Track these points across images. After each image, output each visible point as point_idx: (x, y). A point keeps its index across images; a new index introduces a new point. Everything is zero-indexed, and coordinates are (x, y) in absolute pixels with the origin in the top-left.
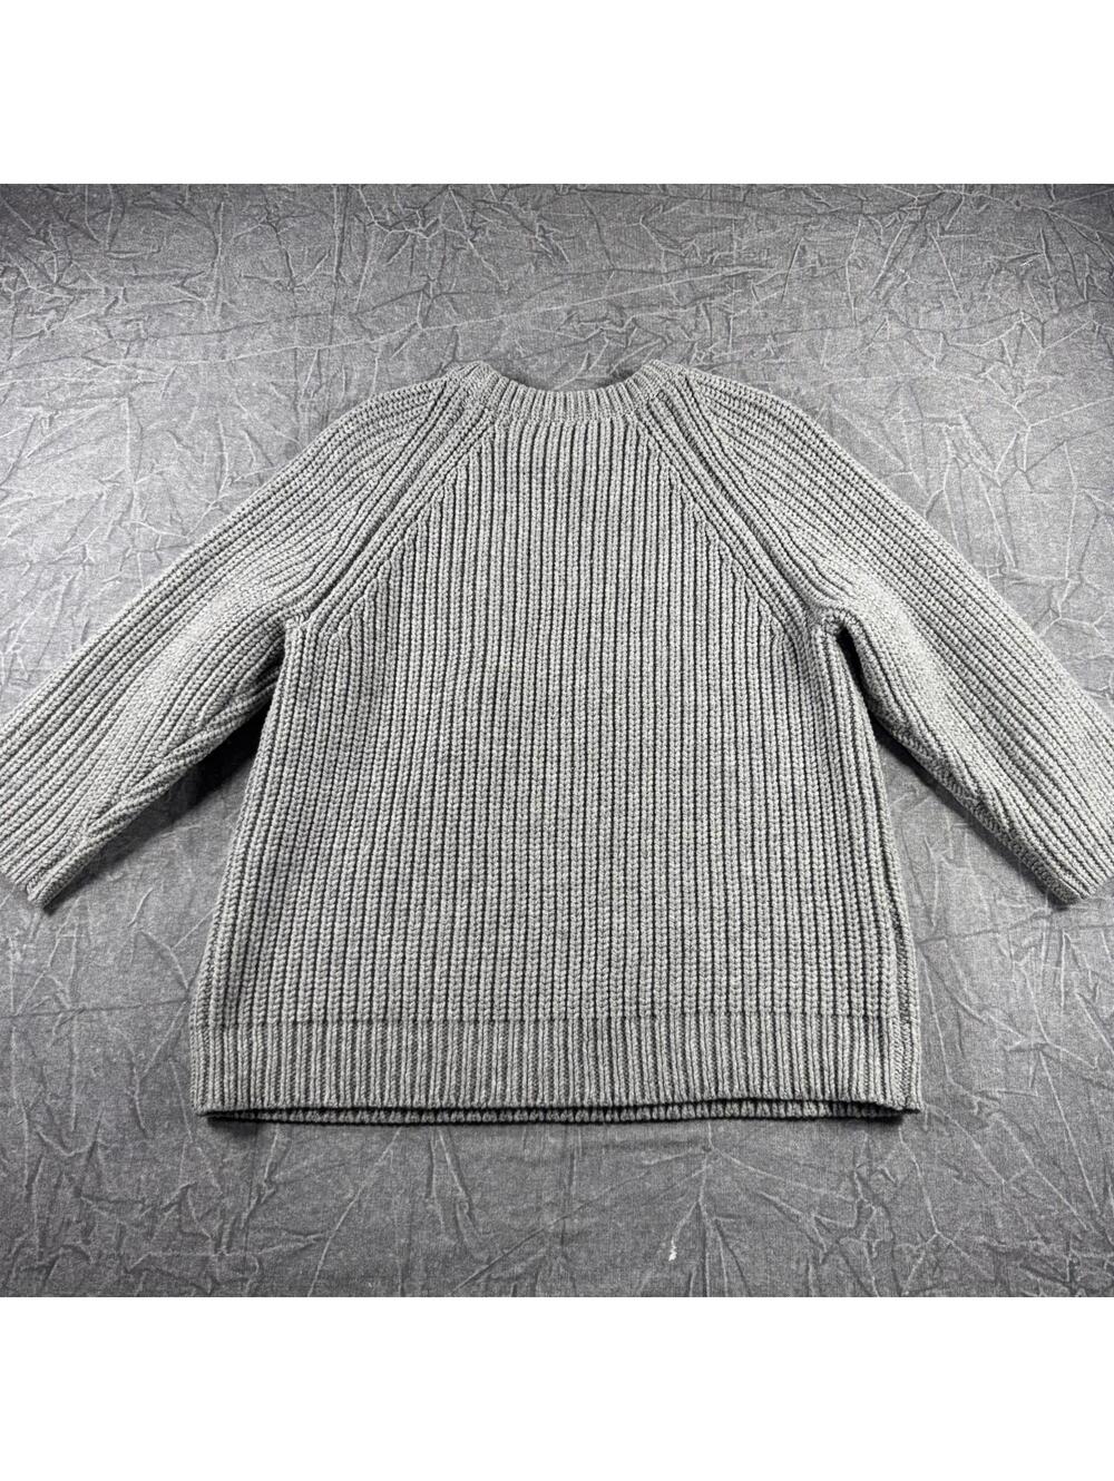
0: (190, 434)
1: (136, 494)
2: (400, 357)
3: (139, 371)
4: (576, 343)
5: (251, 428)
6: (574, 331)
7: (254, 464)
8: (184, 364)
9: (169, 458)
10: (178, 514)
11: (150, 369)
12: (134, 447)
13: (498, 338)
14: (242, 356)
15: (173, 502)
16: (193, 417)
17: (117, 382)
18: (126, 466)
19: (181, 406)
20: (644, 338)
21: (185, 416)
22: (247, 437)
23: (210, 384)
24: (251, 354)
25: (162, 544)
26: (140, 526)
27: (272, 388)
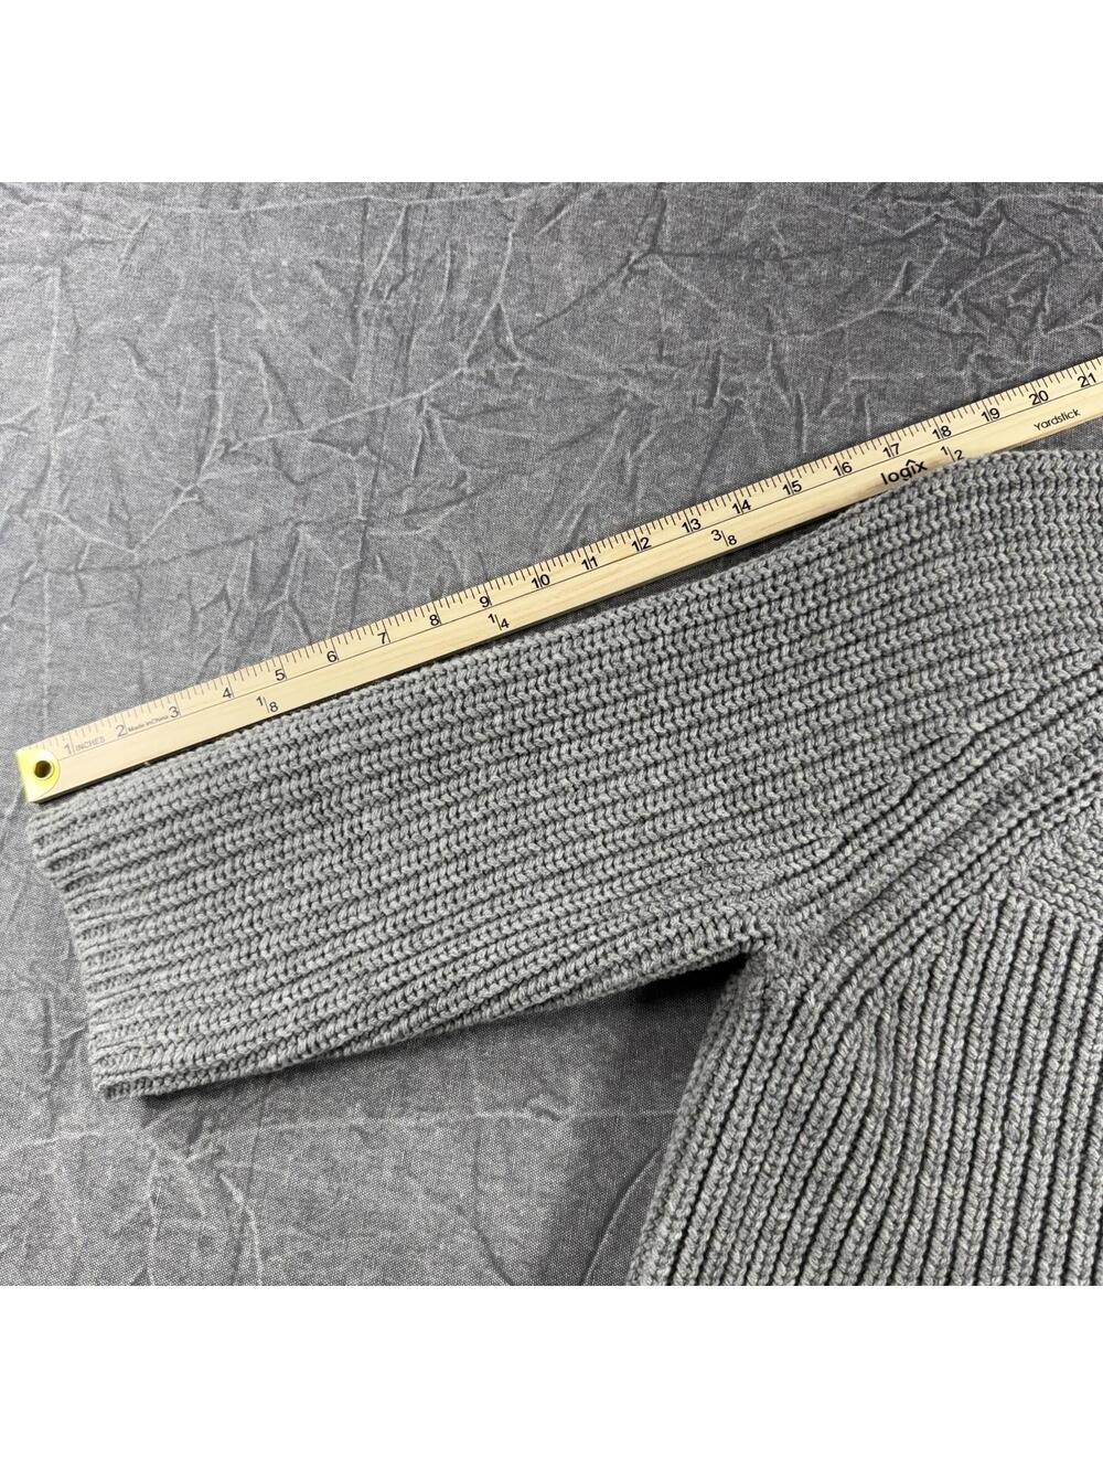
0: (163, 350)
1: (55, 457)
2: (555, 234)
3: (86, 218)
4: (886, 240)
5: (271, 350)
6: (884, 214)
7: (269, 420)
8: (167, 210)
9: (119, 393)
10: (124, 504)
11: (105, 217)
12: (62, 364)
13: (739, 215)
14: (269, 205)
15: (119, 482)
16: (169, 319)
17: (46, 234)
18: (43, 400)
19: (150, 292)
20: (1016, 243)
21: (156, 312)
22: (261, 365)
23: (207, 256)
24: (285, 202)
25: (90, 561)
26: (56, 521)
27: (316, 273)
